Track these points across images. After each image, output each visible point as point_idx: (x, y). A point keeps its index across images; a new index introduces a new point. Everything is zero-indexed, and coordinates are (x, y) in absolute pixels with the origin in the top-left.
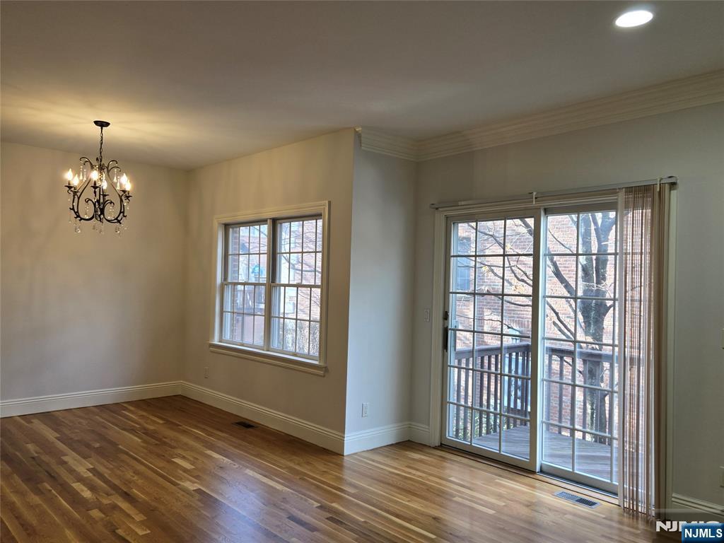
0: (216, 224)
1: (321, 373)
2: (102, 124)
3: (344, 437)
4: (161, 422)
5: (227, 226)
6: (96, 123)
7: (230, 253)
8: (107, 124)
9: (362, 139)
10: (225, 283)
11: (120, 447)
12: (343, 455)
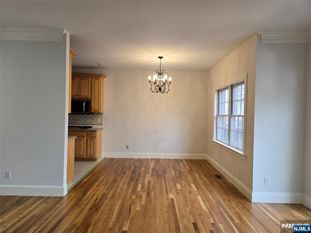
0: (214, 90)
1: (244, 158)
2: (161, 58)
3: (252, 193)
4: (188, 168)
5: (219, 91)
6: (159, 57)
7: (220, 103)
8: (162, 57)
9: (262, 37)
10: (218, 115)
11: (166, 175)
12: (251, 202)
